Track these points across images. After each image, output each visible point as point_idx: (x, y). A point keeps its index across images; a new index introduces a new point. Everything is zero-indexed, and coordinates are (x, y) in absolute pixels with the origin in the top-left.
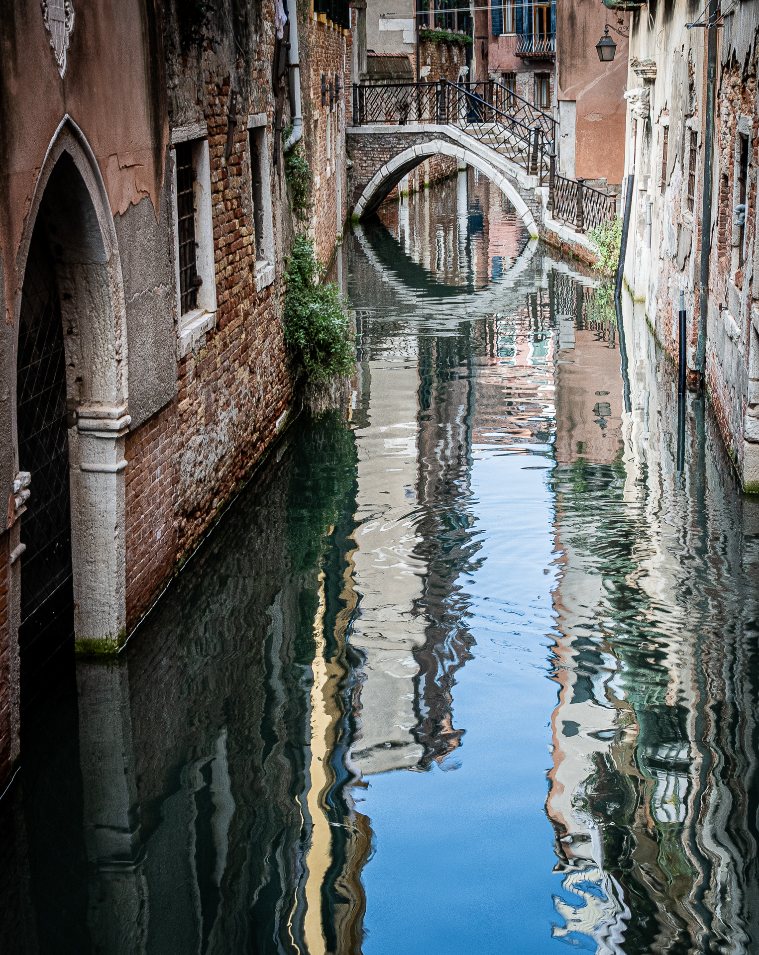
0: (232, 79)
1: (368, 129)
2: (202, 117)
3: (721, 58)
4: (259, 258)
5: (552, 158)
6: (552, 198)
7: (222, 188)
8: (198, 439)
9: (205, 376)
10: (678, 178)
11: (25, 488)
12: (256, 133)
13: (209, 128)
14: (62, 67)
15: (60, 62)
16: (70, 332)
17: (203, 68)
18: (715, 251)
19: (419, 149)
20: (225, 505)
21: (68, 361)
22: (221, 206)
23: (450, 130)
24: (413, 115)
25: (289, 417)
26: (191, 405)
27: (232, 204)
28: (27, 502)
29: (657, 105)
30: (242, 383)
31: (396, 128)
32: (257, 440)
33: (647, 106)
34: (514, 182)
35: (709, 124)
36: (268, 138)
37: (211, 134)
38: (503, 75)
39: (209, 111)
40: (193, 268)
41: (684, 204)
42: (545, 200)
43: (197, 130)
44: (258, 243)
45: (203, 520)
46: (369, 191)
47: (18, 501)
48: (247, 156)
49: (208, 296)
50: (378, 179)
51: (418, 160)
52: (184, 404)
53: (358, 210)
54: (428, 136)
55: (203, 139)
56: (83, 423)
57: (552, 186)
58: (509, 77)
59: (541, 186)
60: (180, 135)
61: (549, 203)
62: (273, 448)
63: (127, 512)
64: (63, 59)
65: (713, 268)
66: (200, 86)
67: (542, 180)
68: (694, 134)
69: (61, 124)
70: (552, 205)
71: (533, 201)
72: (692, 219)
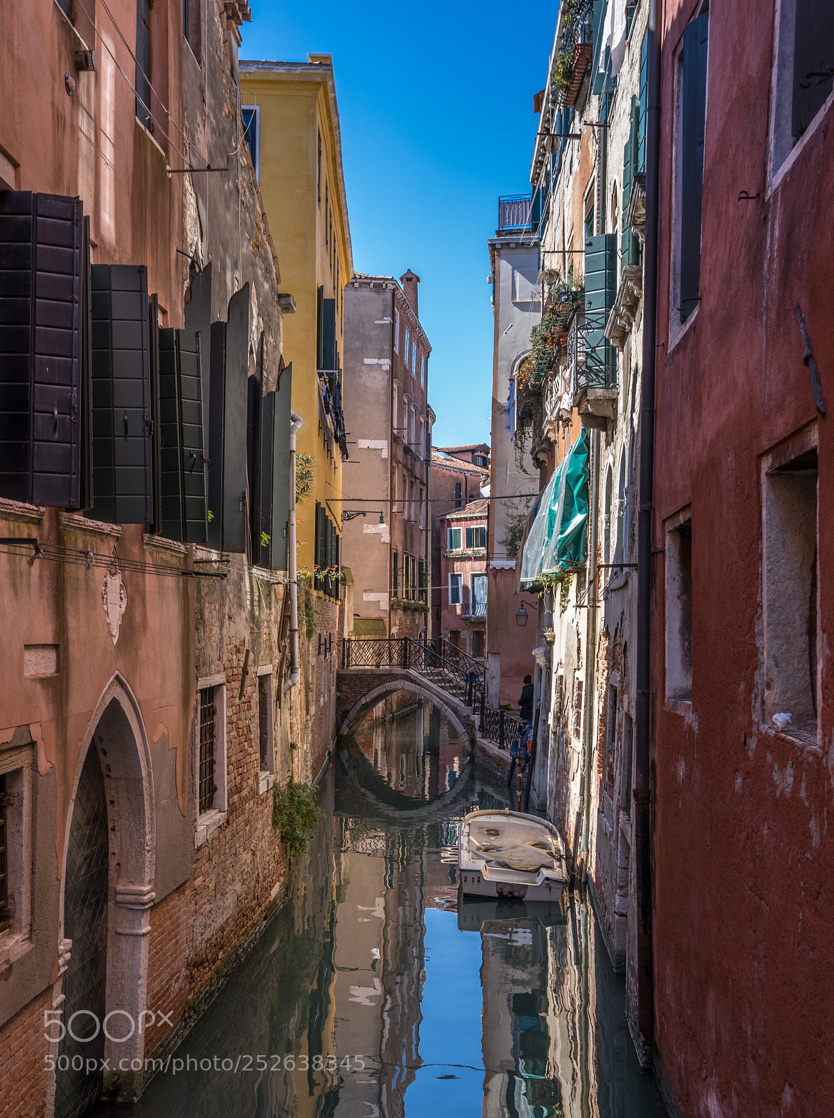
0: (246, 641)
1: (352, 671)
2: (222, 669)
3: (600, 631)
4: (262, 769)
5: (482, 694)
6: (482, 722)
7: (235, 720)
8: (208, 907)
9: (215, 859)
11: (67, 952)
12: (263, 680)
13: (227, 676)
14: (115, 636)
15: (114, 634)
17: (224, 634)
18: (595, 768)
19: (389, 685)
20: (228, 956)
21: (111, 850)
22: (234, 733)
23: (412, 673)
24: (386, 660)
25: (282, 887)
26: (204, 881)
27: (243, 731)
28: (68, 963)
29: (556, 661)
30: (244, 864)
31: (374, 670)
32: (256, 905)
34: (455, 711)
35: (590, 677)
36: (273, 683)
37: (228, 681)
38: (451, 632)
39: (227, 664)
40: (211, 779)
42: (477, 723)
43: (219, 679)
44: (262, 759)
45: (210, 969)
46: (352, 715)
47: (61, 961)
48: (256, 696)
49: (222, 797)
51: (388, 693)
52: (198, 881)
54: (396, 677)
55: (222, 685)
56: (119, 898)
57: (482, 714)
58: (456, 634)
59: (474, 714)
60: (204, 683)
61: (480, 727)
62: (270, 910)
63: (149, 966)
66: (222, 647)
67: (475, 710)
68: (580, 683)
69: (112, 679)
70: (482, 728)
71: (469, 725)
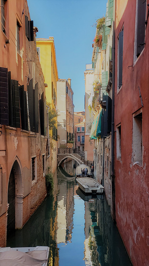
0: (40, 149)
1: (60, 154)
3: (105, 146)
4: (43, 173)
5: (84, 158)
7: (38, 163)
8: (34, 198)
9: (35, 189)
10: (100, 161)
11: (8, 206)
12: (43, 156)
13: (37, 155)
16: (16, 184)
17: (36, 148)
18: (105, 171)
19: (67, 157)
20: (37, 207)
21: (16, 188)
22: (38, 166)
23: (71, 154)
24: (66, 152)
25: (47, 195)
27: (40, 166)
28: (9, 208)
29: (97, 152)
31: (64, 154)
32: (43, 198)
33: (96, 152)
34: (79, 161)
35: (104, 155)
36: (45, 157)
39: (37, 153)
40: (34, 174)
41: (101, 165)
44: (43, 170)
45: (34, 209)
46: (60, 162)
47: (7, 208)
48: (42, 159)
49: (36, 178)
50: (61, 161)
51: (67, 158)
52: (32, 193)
53: (59, 165)
54: (68, 155)
55: (36, 157)
56: (17, 196)
57: (84, 162)
58: (79, 147)
60: (33, 157)
62: (45, 198)
64: (16, 147)
65: (105, 173)
66: (36, 150)
68: (102, 156)
69: (15, 156)
72: (102, 167)
